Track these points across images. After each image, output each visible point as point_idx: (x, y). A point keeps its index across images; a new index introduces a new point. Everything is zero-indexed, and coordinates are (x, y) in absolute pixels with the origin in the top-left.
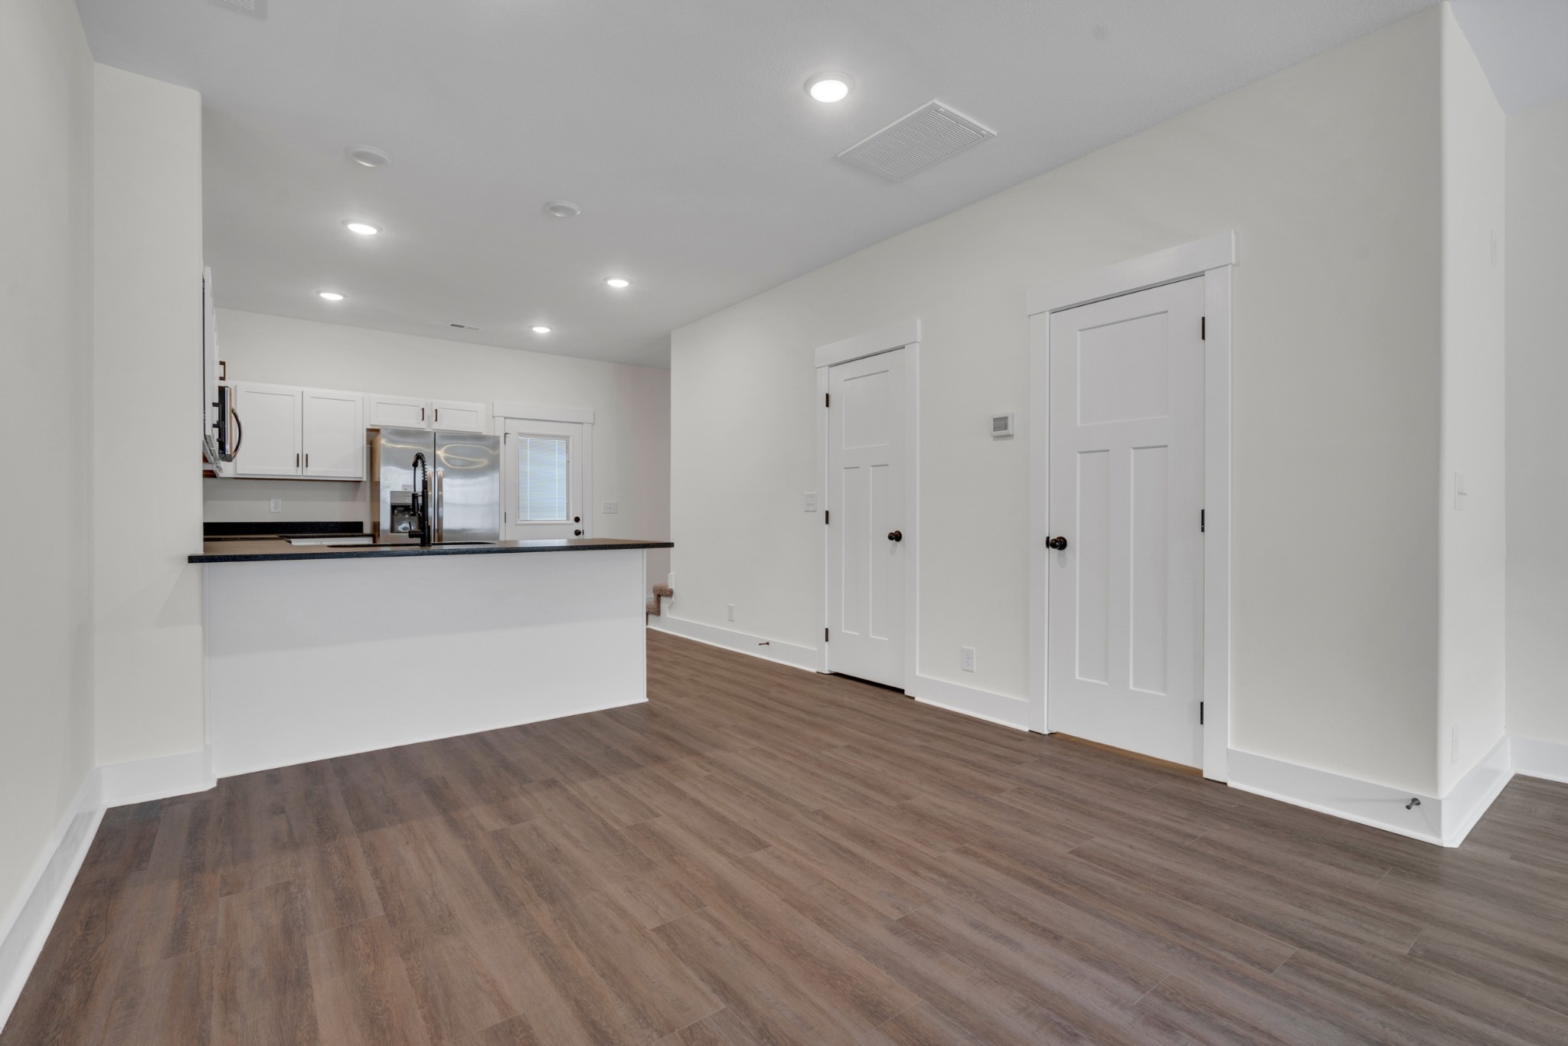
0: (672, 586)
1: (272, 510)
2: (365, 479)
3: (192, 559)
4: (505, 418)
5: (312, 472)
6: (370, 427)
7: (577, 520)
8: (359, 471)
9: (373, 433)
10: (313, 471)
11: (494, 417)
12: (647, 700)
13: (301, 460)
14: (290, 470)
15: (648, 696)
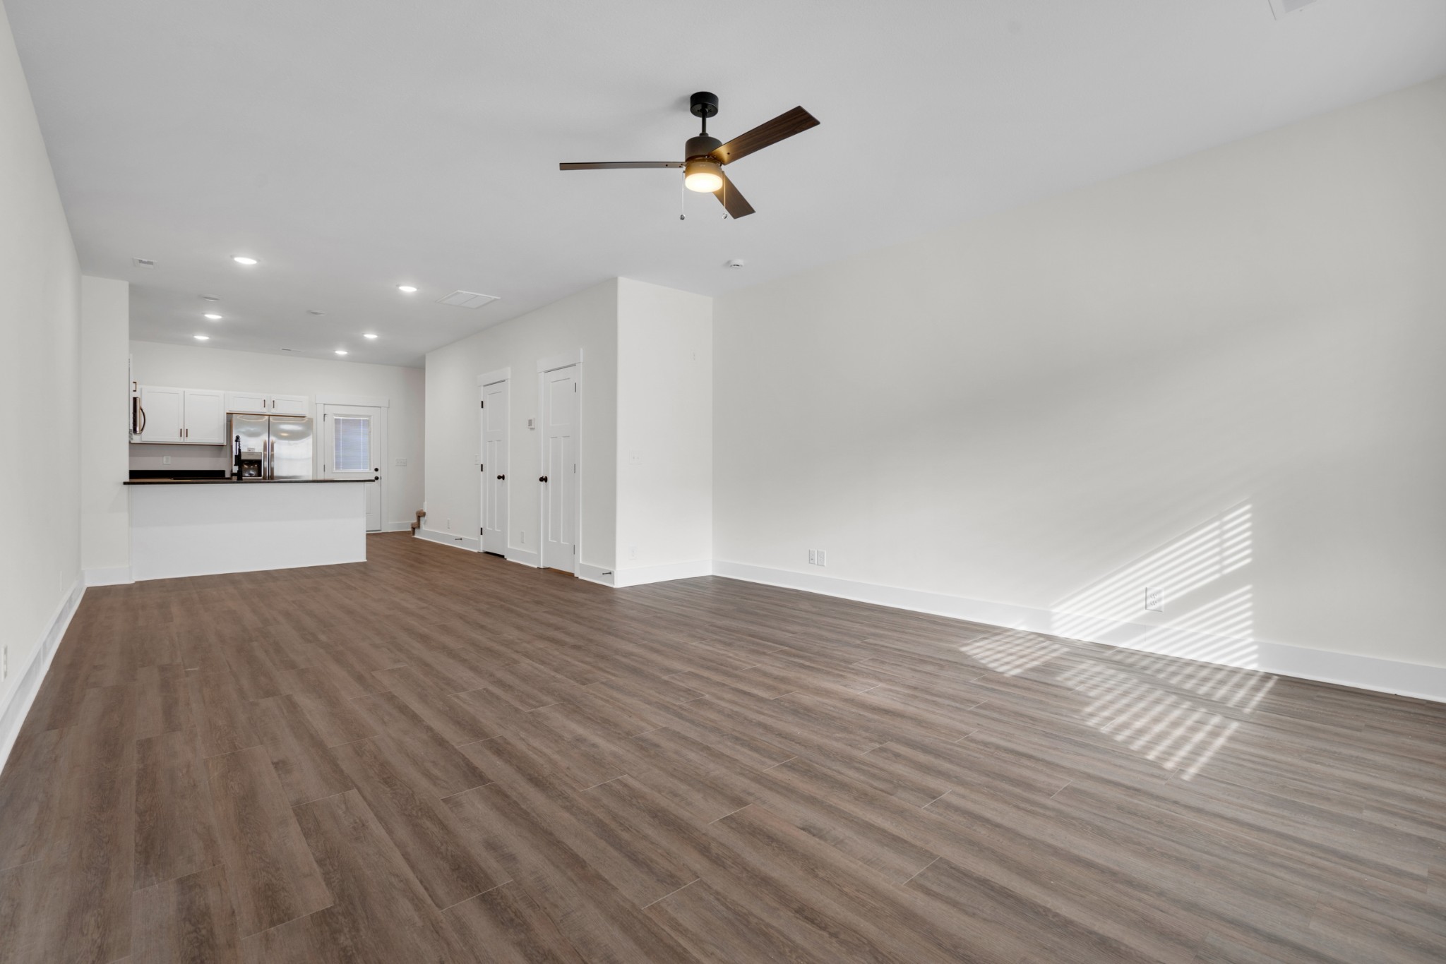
0: (425, 510)
1: (165, 463)
2: (225, 444)
3: (125, 483)
4: (324, 404)
5: (189, 440)
6: (228, 412)
7: (376, 470)
8: (220, 439)
9: (230, 415)
10: (191, 439)
11: (316, 404)
12: (366, 560)
13: (184, 432)
14: (176, 439)
15: (367, 558)
